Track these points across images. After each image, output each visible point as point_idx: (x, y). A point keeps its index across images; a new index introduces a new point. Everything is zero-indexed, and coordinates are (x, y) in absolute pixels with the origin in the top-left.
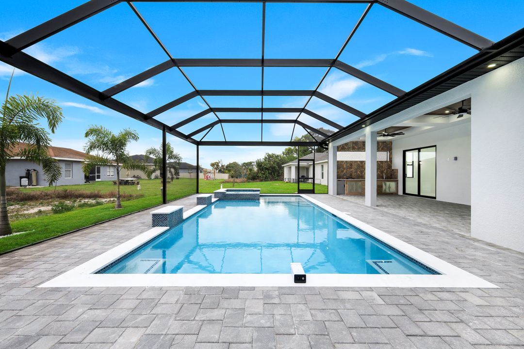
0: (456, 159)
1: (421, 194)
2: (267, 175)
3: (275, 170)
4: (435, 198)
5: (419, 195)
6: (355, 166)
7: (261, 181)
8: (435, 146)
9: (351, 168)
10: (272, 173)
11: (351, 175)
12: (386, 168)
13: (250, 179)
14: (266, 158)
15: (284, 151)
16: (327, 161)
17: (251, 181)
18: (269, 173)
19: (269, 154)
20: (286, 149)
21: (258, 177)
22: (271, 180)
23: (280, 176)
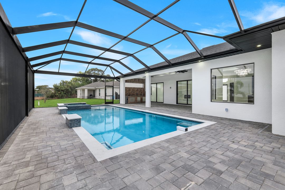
0: (171, 88)
1: (157, 101)
2: (63, 95)
3: (68, 91)
4: (163, 103)
5: (157, 102)
6: (131, 90)
7: (58, 98)
8: (163, 83)
9: (130, 91)
10: (67, 93)
11: (130, 94)
12: (143, 91)
13: (49, 97)
14: (61, 83)
15: (71, 79)
16: (119, 87)
17: (50, 98)
18: (64, 93)
19: (64, 81)
20: (73, 79)
21: (55, 96)
22: (66, 98)
23: (72, 95)
